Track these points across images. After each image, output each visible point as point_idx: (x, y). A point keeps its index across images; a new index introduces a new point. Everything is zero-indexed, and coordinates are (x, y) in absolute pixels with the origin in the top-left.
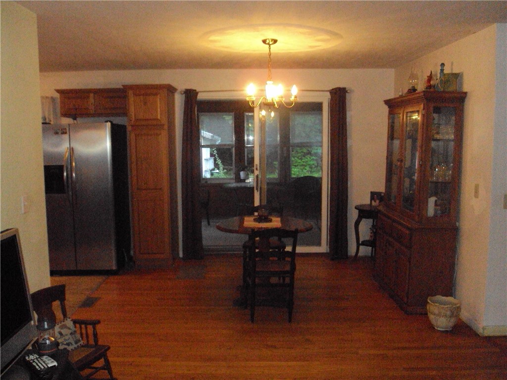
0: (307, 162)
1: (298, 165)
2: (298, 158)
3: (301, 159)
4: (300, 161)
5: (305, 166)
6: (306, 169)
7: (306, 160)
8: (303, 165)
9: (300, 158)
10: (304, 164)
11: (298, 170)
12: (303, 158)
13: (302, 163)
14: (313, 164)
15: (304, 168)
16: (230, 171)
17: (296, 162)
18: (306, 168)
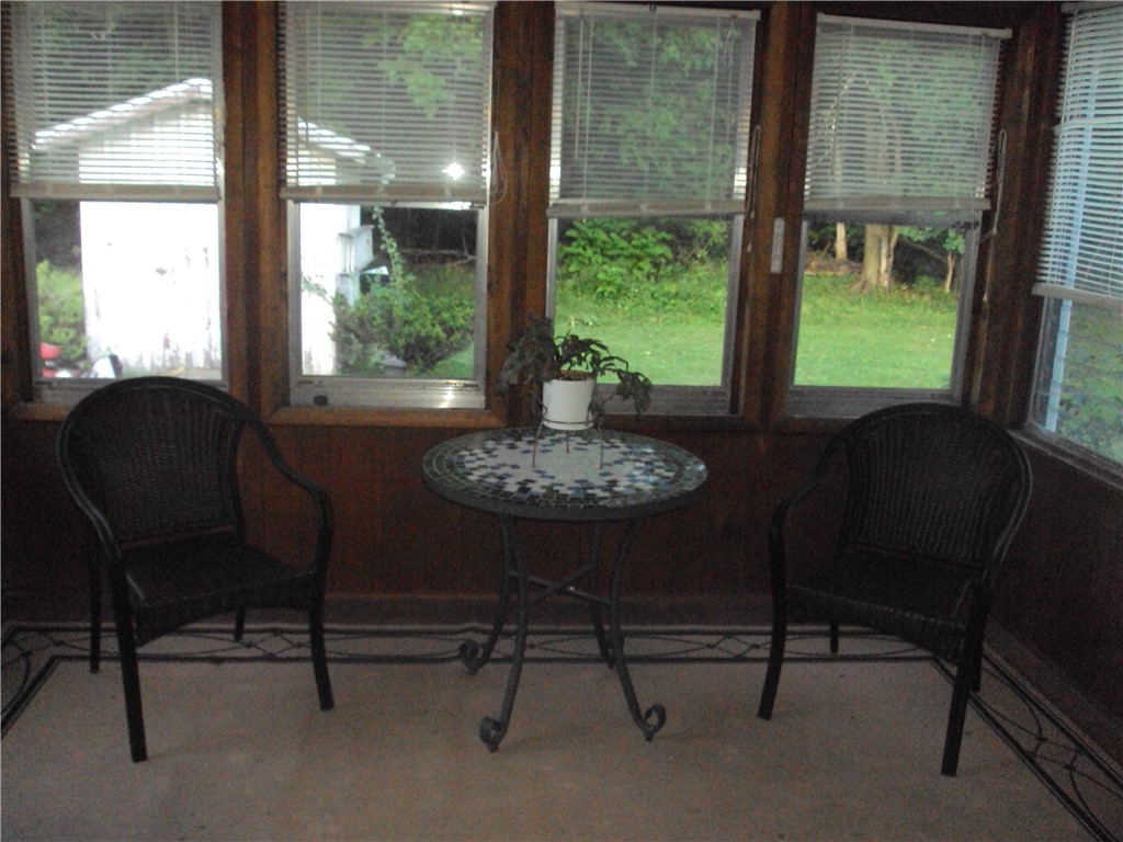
0: (644, 247)
1: (618, 256)
2: (619, 234)
3: (629, 239)
4: (623, 244)
5: (639, 259)
6: (640, 269)
7: (644, 241)
8: (631, 256)
9: (624, 233)
10: (637, 252)
11: (621, 270)
12: (635, 235)
13: (631, 250)
14: (662, 255)
15: (635, 265)
16: (420, 262)
17: (614, 246)
18: (641, 264)
